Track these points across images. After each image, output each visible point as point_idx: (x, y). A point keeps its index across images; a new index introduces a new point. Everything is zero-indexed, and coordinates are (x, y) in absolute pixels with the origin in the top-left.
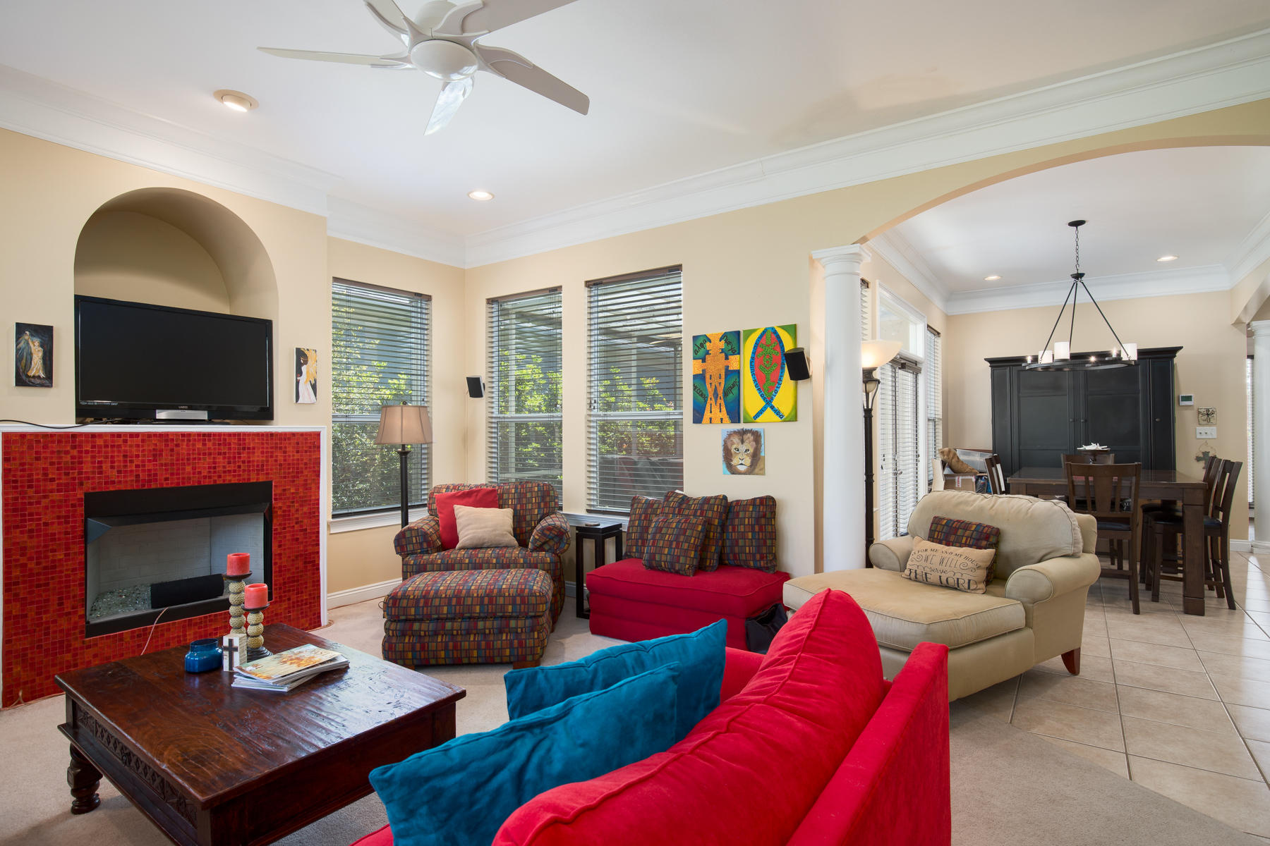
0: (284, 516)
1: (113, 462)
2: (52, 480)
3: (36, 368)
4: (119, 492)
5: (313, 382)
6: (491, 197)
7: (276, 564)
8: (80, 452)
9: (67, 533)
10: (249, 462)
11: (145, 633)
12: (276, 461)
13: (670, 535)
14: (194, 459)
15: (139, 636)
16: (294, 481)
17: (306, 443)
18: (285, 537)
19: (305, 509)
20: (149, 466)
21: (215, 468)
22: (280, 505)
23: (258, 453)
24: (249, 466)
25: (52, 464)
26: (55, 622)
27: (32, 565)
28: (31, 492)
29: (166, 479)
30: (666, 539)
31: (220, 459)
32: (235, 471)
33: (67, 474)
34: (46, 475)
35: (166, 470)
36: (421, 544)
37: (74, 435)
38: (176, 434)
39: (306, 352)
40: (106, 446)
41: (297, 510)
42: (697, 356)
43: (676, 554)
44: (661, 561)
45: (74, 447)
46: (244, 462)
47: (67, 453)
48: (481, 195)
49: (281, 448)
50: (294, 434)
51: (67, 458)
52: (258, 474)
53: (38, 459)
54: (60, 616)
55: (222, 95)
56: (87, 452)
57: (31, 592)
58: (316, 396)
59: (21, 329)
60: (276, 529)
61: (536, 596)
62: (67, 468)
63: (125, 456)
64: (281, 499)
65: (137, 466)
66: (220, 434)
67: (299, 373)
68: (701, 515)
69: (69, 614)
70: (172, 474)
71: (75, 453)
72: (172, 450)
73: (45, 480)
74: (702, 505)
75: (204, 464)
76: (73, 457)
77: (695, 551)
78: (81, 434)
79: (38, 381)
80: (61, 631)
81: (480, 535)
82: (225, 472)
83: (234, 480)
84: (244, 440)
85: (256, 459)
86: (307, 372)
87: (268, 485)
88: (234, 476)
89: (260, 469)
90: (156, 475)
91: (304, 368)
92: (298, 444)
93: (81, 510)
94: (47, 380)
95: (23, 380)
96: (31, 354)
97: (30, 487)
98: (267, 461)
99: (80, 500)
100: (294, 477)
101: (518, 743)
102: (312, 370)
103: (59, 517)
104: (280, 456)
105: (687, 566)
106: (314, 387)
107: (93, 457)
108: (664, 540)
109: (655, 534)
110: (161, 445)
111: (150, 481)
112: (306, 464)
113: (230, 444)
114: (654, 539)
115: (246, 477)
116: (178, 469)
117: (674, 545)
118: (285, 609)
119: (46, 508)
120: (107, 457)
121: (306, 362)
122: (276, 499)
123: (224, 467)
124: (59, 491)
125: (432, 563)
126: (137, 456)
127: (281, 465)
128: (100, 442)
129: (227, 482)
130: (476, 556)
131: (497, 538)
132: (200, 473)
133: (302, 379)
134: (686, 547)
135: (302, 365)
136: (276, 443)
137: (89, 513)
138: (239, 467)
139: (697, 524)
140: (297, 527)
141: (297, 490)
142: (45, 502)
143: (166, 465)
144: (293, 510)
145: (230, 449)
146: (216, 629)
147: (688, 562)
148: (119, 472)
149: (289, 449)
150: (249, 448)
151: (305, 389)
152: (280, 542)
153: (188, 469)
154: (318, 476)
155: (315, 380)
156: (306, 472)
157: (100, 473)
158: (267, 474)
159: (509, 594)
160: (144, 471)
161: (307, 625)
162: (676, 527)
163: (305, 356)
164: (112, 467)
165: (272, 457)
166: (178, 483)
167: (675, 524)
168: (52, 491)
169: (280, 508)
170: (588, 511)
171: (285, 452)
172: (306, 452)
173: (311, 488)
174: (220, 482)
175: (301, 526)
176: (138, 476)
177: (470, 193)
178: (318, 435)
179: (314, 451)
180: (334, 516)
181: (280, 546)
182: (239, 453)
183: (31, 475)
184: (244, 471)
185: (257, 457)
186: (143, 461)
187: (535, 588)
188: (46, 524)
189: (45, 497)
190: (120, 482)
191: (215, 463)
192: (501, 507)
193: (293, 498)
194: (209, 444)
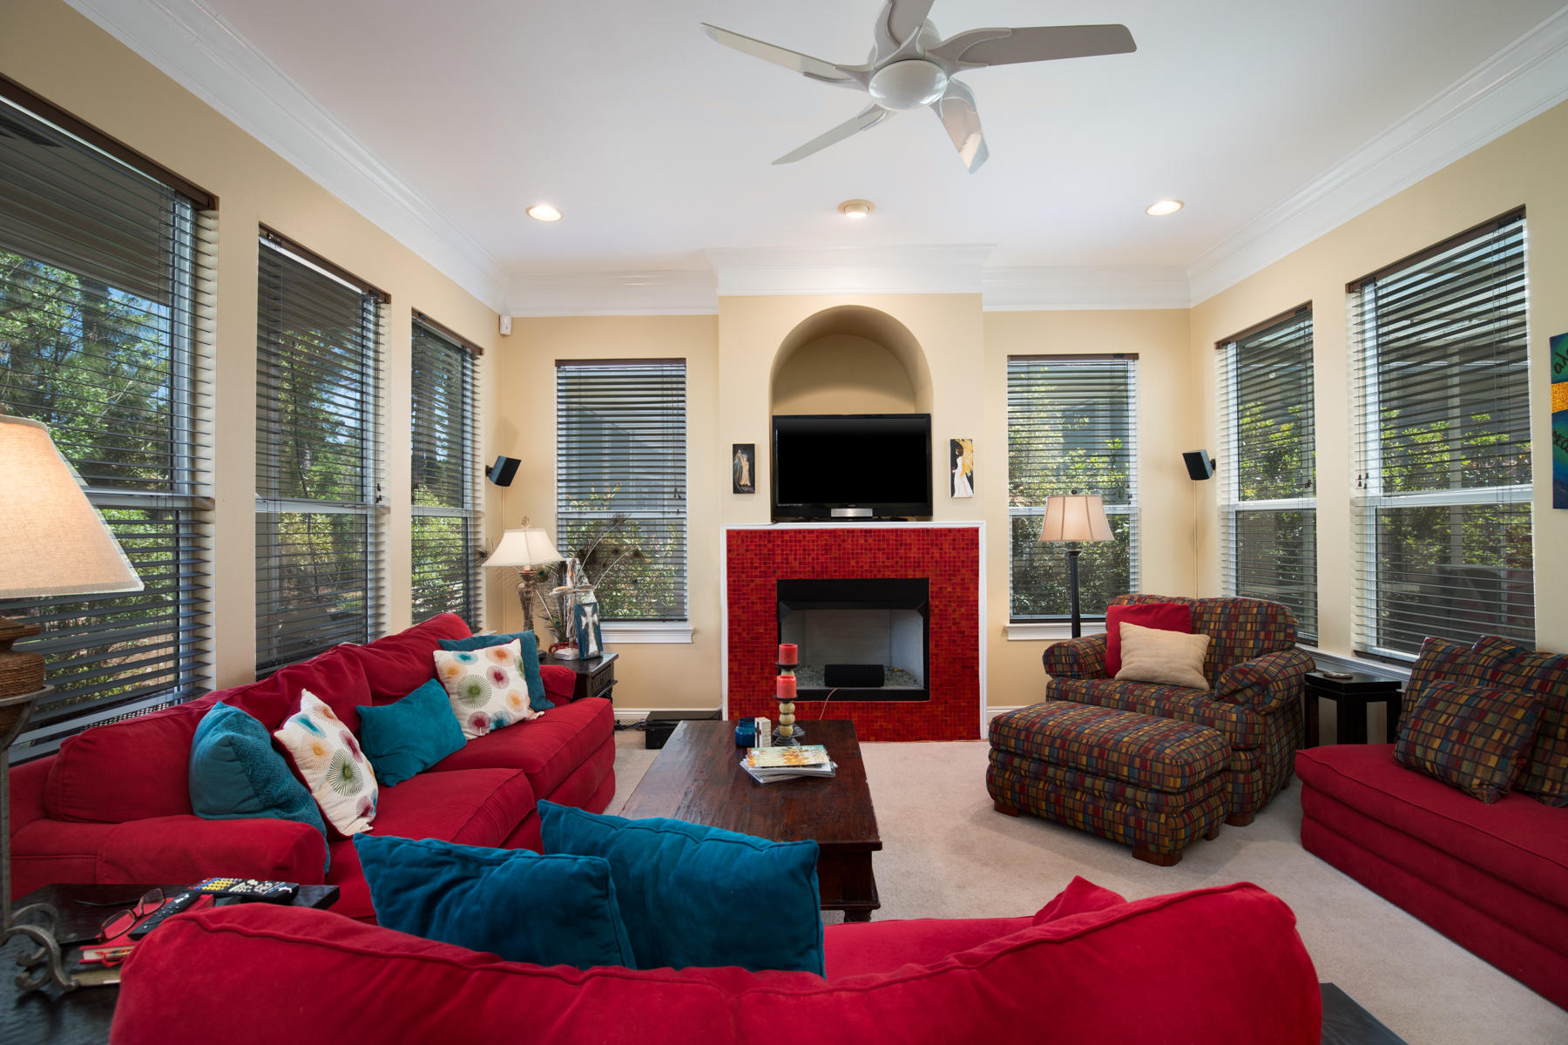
0: (941, 615)
1: (795, 555)
2: (756, 568)
3: (745, 480)
4: (800, 581)
5: (969, 474)
6: (1178, 206)
7: (933, 663)
8: (773, 546)
9: (766, 612)
10: (906, 558)
11: (819, 707)
12: (932, 558)
13: (1450, 715)
14: (857, 554)
15: (815, 708)
16: (950, 580)
17: (963, 540)
18: (942, 637)
19: (963, 610)
20: (822, 559)
21: (875, 563)
22: (937, 603)
23: (914, 549)
24: (906, 562)
25: (756, 555)
26: (758, 682)
27: (744, 635)
28: (744, 576)
29: (835, 571)
30: (1441, 721)
31: (879, 554)
32: (892, 567)
33: (765, 563)
34: (752, 563)
35: (835, 563)
36: (1071, 665)
37: (770, 532)
38: (843, 531)
39: (961, 443)
40: (791, 541)
41: (954, 611)
42: (1560, 376)
43: (1454, 753)
44: (1425, 760)
45: (769, 541)
46: (901, 558)
47: (765, 546)
48: (1165, 207)
49: (937, 545)
50: (950, 530)
51: (765, 551)
52: (914, 571)
53: (747, 551)
54: (762, 678)
55: (844, 207)
56: (778, 546)
57: (744, 656)
58: (972, 488)
59: (736, 448)
60: (933, 628)
61: (1164, 763)
62: (765, 559)
63: (804, 550)
64: (937, 597)
65: (813, 559)
66: (879, 531)
67: (954, 465)
68: (1542, 688)
69: (766, 678)
70: (839, 567)
71: (770, 546)
72: (839, 545)
73: (752, 568)
74: (1549, 670)
75: (866, 558)
76: (769, 550)
77: (1502, 756)
78: (774, 531)
79: (746, 489)
80: (762, 691)
81: (1148, 665)
82: (884, 567)
83: (893, 576)
84: (901, 536)
85: (912, 555)
86: (963, 464)
87: (924, 582)
88: (892, 572)
89: (918, 565)
90: (827, 567)
91: (959, 460)
92: (954, 540)
93: (775, 594)
94: (751, 489)
95: (738, 489)
96: (742, 468)
97: (743, 572)
98: (923, 558)
99: (774, 585)
100: (950, 575)
101: (446, 868)
102: (968, 462)
103: (760, 598)
104: (936, 552)
105: (1476, 781)
106: (970, 480)
107: (782, 550)
108: (1436, 723)
109: (1422, 709)
110: (831, 541)
111: (822, 572)
112: (963, 562)
113: (888, 540)
114: (1418, 717)
115: (903, 573)
116: (844, 563)
117: (1455, 736)
118: (942, 711)
119: (752, 590)
120: (791, 550)
121: (961, 454)
122: (932, 597)
123: (884, 562)
124: (760, 577)
125: (1076, 691)
126: (813, 550)
127: (937, 562)
128: (787, 537)
129: (886, 577)
130: (1132, 692)
131: (1173, 673)
132: (862, 567)
133: (958, 472)
134: (1479, 746)
135: (958, 456)
136: (932, 540)
137: (780, 598)
138: (897, 562)
139: (1514, 706)
140: (954, 628)
141: (954, 589)
142: (752, 585)
143: (835, 558)
144: (950, 610)
145: (888, 545)
146: (877, 717)
147: (1479, 775)
148: (800, 563)
149: (946, 546)
150: (906, 545)
151: (961, 482)
152: (936, 641)
153: (853, 563)
154: (977, 575)
155: (972, 472)
156: (963, 571)
157: (787, 563)
158: (924, 571)
159: (1127, 751)
160: (818, 563)
161: (965, 734)
162: (1466, 704)
163: (960, 447)
164: (795, 559)
165: (928, 553)
166: (844, 576)
167: (1466, 697)
168: (756, 577)
169: (937, 607)
170: (1358, 653)
171: (941, 549)
172: (963, 549)
173: (968, 588)
174: (879, 576)
175: (958, 628)
176: (813, 568)
177: (1147, 209)
178: (976, 531)
179: (972, 549)
180: (1012, 621)
181: (936, 646)
182: (897, 549)
183: (743, 563)
184: (901, 567)
185: (914, 553)
186: (817, 555)
187: (1168, 751)
188: (753, 603)
189: (752, 581)
190: (800, 572)
191: (875, 558)
192: (1193, 631)
193: (950, 597)
194: (870, 540)
